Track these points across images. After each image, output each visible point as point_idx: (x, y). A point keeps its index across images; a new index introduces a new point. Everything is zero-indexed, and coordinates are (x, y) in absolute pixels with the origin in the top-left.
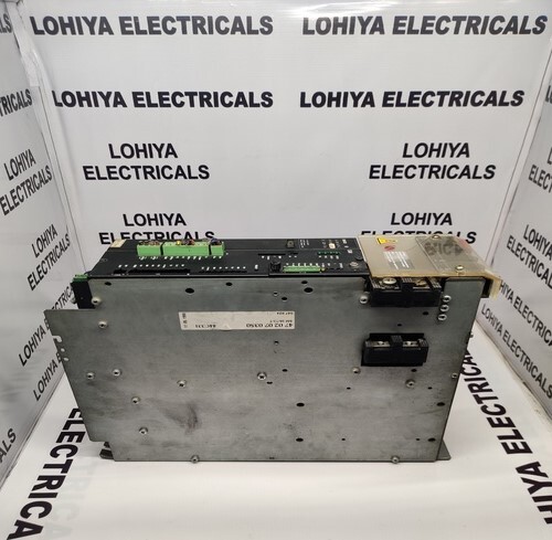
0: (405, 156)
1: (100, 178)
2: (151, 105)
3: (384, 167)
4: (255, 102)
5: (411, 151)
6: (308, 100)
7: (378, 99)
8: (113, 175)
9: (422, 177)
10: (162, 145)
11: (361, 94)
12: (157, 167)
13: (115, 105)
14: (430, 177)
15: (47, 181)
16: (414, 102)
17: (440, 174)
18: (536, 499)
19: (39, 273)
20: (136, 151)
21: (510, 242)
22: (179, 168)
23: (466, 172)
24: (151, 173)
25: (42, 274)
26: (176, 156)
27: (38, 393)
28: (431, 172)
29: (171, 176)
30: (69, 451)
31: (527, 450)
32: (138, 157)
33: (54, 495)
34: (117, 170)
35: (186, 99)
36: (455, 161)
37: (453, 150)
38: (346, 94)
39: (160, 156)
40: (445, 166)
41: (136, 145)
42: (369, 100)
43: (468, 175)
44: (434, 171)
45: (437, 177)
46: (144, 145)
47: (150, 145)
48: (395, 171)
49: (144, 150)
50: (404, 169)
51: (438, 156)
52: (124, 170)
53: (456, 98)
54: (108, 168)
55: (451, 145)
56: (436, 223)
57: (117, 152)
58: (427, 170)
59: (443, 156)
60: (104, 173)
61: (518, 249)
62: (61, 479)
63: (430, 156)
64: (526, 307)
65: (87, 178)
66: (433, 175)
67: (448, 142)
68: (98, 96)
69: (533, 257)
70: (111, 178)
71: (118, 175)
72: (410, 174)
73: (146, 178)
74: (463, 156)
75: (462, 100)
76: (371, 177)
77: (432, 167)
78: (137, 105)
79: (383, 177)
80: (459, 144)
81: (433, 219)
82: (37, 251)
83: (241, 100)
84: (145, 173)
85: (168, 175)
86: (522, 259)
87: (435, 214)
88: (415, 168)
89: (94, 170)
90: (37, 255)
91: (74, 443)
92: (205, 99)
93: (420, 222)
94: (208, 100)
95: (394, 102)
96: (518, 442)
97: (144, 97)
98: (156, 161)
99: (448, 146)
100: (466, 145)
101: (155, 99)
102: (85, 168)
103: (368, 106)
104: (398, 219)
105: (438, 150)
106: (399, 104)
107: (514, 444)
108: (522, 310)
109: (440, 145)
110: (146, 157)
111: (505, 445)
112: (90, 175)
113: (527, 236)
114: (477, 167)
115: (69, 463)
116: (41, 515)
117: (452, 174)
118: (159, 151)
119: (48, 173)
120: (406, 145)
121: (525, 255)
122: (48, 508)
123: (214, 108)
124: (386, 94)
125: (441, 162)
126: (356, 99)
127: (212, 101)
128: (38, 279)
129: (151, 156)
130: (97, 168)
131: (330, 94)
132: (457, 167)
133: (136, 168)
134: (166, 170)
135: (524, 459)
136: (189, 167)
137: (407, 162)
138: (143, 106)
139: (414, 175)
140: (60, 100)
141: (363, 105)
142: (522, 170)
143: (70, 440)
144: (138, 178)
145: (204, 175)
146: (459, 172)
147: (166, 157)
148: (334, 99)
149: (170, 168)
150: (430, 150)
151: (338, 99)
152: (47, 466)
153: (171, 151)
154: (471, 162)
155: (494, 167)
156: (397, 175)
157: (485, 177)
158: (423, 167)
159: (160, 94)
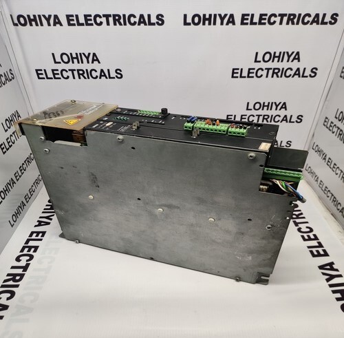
0: (256, 61)
1: (48, 78)
2: (80, 24)
3: (242, 69)
4: (152, 22)
5: (260, 58)
6: (189, 20)
7: (238, 19)
8: (57, 76)
9: (267, 77)
10: (89, 54)
11: (226, 15)
12: (87, 70)
13: (55, 25)
14: (272, 77)
15: (11, 80)
16: (263, 21)
17: (279, 74)
18: (331, 286)
19: (9, 143)
20: (71, 58)
21: (325, 121)
22: (102, 71)
23: (297, 73)
24: (82, 74)
25: (11, 144)
26: (99, 62)
27: (12, 223)
28: (274, 73)
29: (97, 77)
30: (28, 258)
31: (326, 254)
32: (73, 62)
33: (17, 286)
34: (59, 72)
35: (104, 20)
36: (290, 65)
37: (289, 57)
38: (215, 15)
39: (88, 62)
40: (283, 69)
41: (71, 54)
42: (231, 20)
43: (299, 75)
44: (276, 72)
45: (278, 76)
46: (77, 54)
47: (80, 54)
48: (249, 73)
49: (77, 58)
50: (255, 71)
51: (278, 61)
52: (64, 72)
53: (291, 19)
54: (53, 70)
55: (288, 53)
56: (276, 109)
57: (58, 59)
58: (271, 72)
59: (282, 61)
60: (50, 75)
61: (331, 126)
62: (22, 276)
63: (273, 61)
64: (335, 164)
65: (39, 78)
66: (275, 75)
67: (286, 51)
68: (42, 18)
69: (341, 130)
70: (55, 78)
71: (60, 76)
72: (259, 75)
73: (80, 78)
74: (296, 61)
75: (295, 20)
76: (233, 77)
77: (275, 69)
78: (69, 24)
79: (241, 77)
80: (293, 52)
81: (274, 107)
82: (6, 128)
83: (142, 20)
84: (79, 74)
85: (94, 76)
86: (333, 133)
87: (275, 103)
88: (262, 70)
89: (43, 72)
90: (6, 131)
91: (31, 253)
92: (117, 19)
93: (266, 108)
94: (119, 20)
95: (249, 21)
96: (320, 250)
97: (75, 18)
98: (85, 66)
99: (286, 54)
100: (298, 53)
101: (82, 20)
102: (37, 70)
103: (231, 24)
104: (251, 106)
105: (279, 57)
106: (252, 23)
107: (317, 251)
108: (332, 166)
109: (280, 53)
110: (78, 63)
111: (311, 252)
112: (40, 76)
113: (337, 116)
114: (305, 69)
115: (28, 265)
116: (8, 299)
117: (288, 75)
118: (87, 58)
119: (12, 74)
120: (257, 53)
121: (335, 130)
122: (13, 294)
123: (123, 26)
124: (243, 15)
125: (280, 65)
126: (222, 19)
127: (122, 21)
128: (8, 147)
129: (82, 63)
130: (45, 70)
131: (204, 15)
132: (291, 69)
133: (72, 71)
134: (93, 72)
135: (324, 261)
136: (108, 70)
137: (257, 66)
138: (74, 25)
139: (262, 76)
140: (16, 22)
141: (227, 24)
142: (335, 71)
143: (29, 251)
144: (74, 78)
145: (119, 76)
146: (292, 73)
147: (93, 62)
148: (207, 19)
149: (96, 71)
150: (273, 57)
151: (209, 19)
152: (13, 267)
153: (95, 59)
154: (301, 65)
155: (316, 69)
156: (251, 75)
157: (310, 76)
158: (268, 69)
159: (86, 16)
